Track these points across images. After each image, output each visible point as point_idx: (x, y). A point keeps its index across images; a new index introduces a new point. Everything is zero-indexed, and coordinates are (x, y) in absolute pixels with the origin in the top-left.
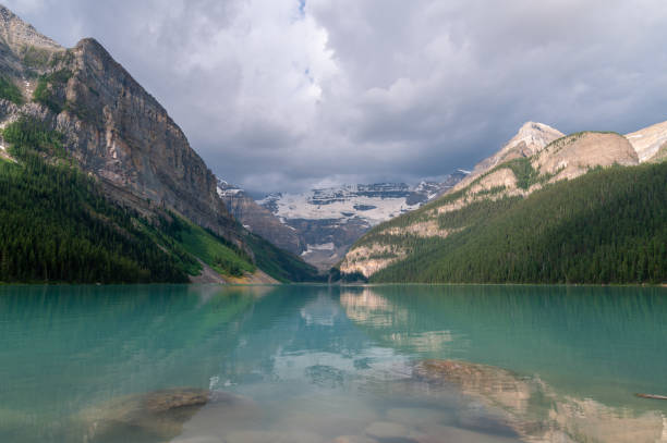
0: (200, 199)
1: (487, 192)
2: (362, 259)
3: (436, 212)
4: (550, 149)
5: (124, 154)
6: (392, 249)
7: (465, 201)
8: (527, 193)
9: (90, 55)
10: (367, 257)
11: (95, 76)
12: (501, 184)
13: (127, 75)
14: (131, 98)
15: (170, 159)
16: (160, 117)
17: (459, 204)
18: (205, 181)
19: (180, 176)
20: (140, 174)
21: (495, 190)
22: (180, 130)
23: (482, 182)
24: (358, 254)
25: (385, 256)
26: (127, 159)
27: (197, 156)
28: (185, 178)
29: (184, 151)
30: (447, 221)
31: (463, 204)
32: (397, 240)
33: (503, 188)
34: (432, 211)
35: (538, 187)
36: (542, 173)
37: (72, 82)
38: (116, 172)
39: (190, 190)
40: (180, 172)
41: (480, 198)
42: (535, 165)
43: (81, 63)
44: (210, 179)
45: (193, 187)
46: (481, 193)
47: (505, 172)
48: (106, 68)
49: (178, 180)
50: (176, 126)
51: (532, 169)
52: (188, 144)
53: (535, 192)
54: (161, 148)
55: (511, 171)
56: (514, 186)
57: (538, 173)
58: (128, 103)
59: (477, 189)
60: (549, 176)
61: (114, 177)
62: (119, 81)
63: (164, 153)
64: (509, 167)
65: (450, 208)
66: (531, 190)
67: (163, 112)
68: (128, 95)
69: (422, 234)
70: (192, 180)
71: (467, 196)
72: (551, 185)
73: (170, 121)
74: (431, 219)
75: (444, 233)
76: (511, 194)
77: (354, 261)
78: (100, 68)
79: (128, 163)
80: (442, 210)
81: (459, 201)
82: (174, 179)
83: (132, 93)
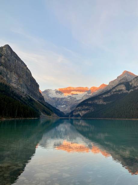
0: (35, 92)
1: (117, 91)
2: (80, 110)
3: (102, 97)
4: (135, 79)
5: (17, 78)
6: (89, 108)
7: (111, 94)
8: (129, 92)
9: (7, 49)
10: (82, 110)
11: (9, 55)
12: (121, 89)
13: (17, 55)
14: (18, 62)
15: (27, 80)
16: (25, 67)
17: (109, 95)
18: (36, 86)
19: (30, 85)
20: (21, 84)
21: (120, 91)
22: (30, 71)
23: (116, 88)
24: (78, 109)
25: (87, 109)
26: (18, 80)
27: (34, 79)
28: (31, 86)
29: (31, 77)
30: (105, 99)
31: (110, 95)
32: (90, 105)
33: (122, 90)
34: (101, 96)
35: (132, 90)
36: (133, 86)
37: (3, 57)
38: (15, 84)
39: (32, 89)
40: (29, 84)
41: (115, 93)
42: (131, 84)
43: (5, 52)
44: (37, 86)
45: (33, 88)
46: (115, 91)
47: (122, 85)
48: (11, 53)
49: (29, 86)
50: (29, 70)
51: (130, 85)
52: (32, 75)
53: (131, 92)
54: (25, 76)
55: (124, 85)
56: (125, 90)
57: (132, 86)
58: (17, 63)
59: (114, 90)
60: (135, 87)
61: (14, 85)
62: (14, 57)
63: (26, 78)
64: (123, 84)
65: (106, 96)
66: (130, 91)
67: (26, 66)
68: (17, 61)
69: (98, 103)
70: (33, 86)
71: (111, 92)
72: (136, 90)
73: (27, 68)
74: (101, 99)
75: (105, 103)
76: (124, 92)
77: (77, 111)
78: (10, 53)
79: (18, 81)
80: (104, 96)
81: (109, 94)
82: (28, 86)
83: (18, 60)
